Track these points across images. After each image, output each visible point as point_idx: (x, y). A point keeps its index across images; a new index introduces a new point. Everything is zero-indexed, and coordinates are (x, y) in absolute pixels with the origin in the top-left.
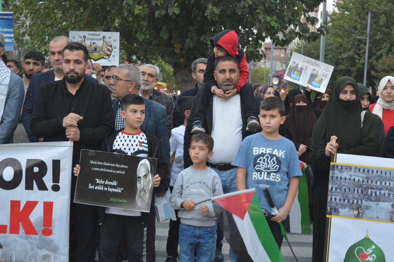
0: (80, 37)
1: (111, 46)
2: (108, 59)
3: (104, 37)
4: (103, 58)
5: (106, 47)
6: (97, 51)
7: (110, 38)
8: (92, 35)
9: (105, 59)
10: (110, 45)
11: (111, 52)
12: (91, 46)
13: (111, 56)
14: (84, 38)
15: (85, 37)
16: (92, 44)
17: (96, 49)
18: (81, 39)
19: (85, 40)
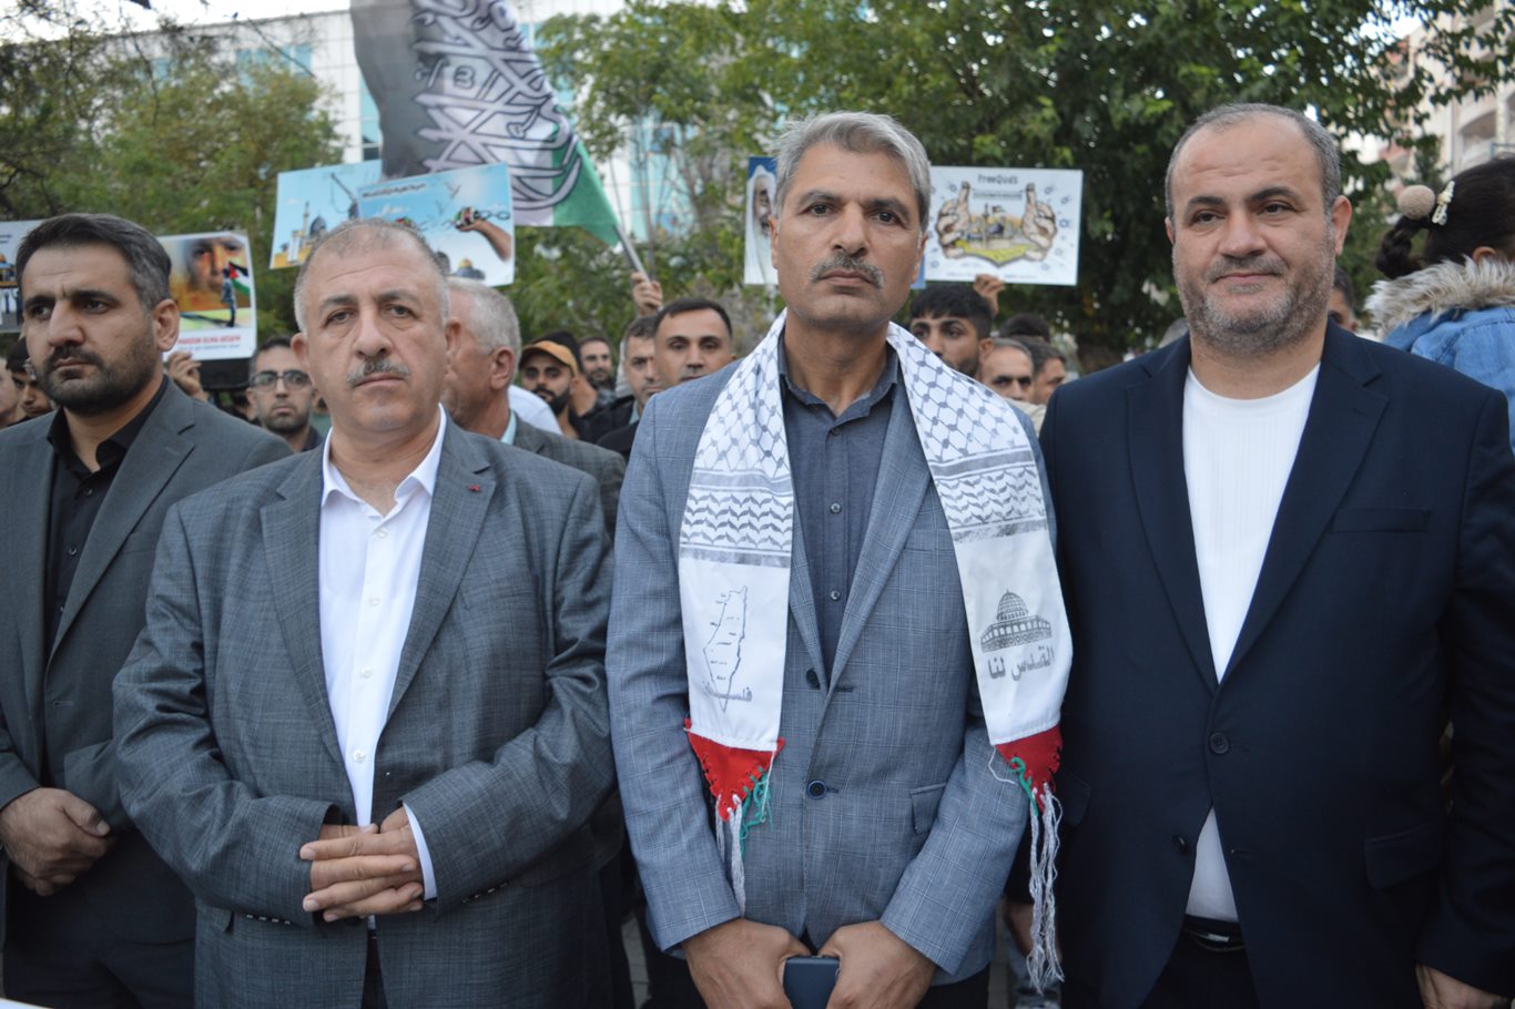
0: (952, 188)
1: (1052, 219)
2: (1041, 260)
3: (1030, 189)
4: (1024, 257)
5: (1035, 223)
6: (1007, 233)
7: (1049, 190)
8: (991, 180)
9: (1031, 260)
10: (1049, 214)
11: (1051, 238)
12: (986, 216)
13: (1051, 254)
14: (965, 192)
15: (966, 187)
16: (990, 211)
17: (1000, 229)
18: (955, 195)
19: (966, 198)
